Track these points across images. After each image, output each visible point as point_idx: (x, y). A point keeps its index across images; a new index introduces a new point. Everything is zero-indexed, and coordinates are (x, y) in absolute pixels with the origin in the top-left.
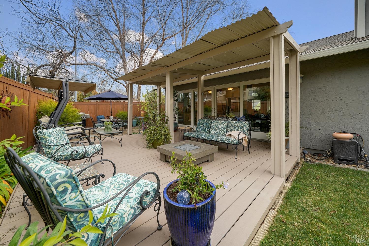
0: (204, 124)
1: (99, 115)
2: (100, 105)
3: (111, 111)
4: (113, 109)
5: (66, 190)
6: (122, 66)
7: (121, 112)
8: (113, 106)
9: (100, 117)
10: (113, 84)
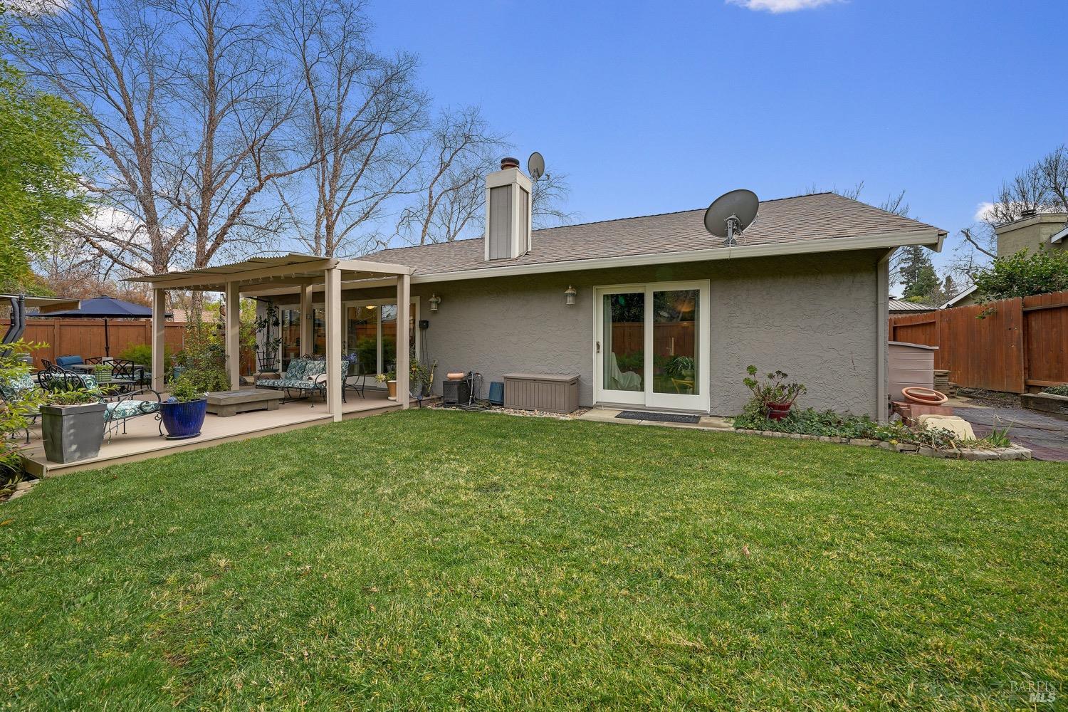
0: (297, 368)
1: (65, 355)
2: (68, 328)
3: (107, 345)
4: (111, 339)
5: (90, 384)
6: (142, 223)
7: (138, 347)
8: (111, 330)
9: (67, 359)
10: (110, 269)
